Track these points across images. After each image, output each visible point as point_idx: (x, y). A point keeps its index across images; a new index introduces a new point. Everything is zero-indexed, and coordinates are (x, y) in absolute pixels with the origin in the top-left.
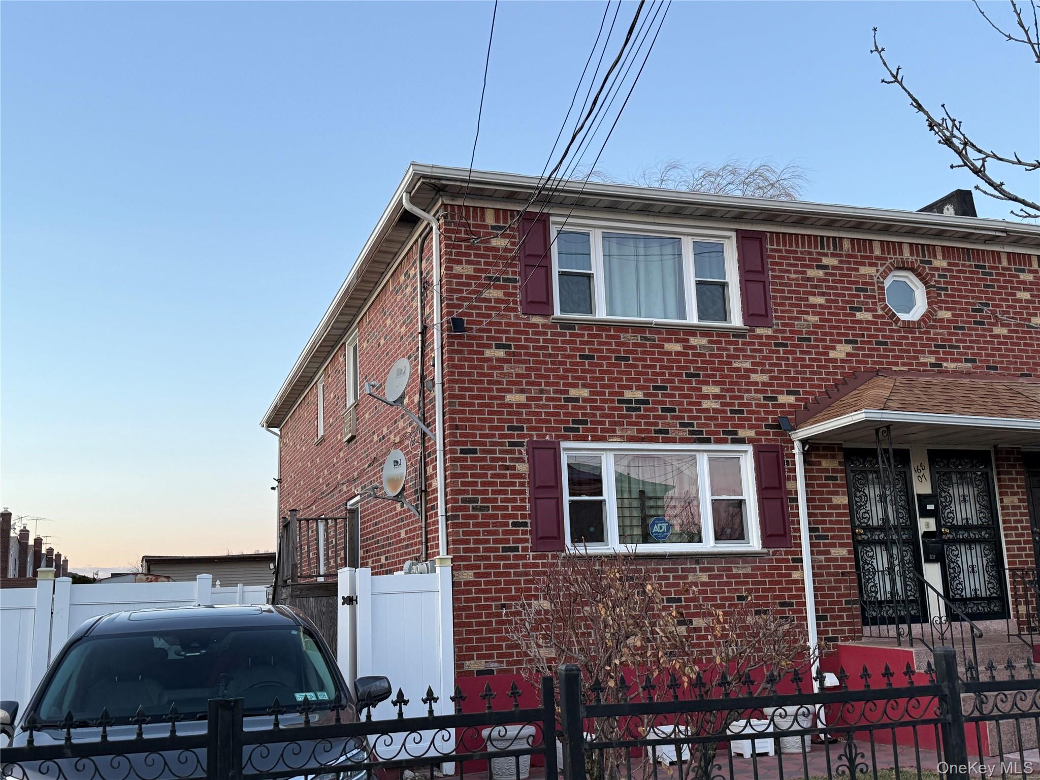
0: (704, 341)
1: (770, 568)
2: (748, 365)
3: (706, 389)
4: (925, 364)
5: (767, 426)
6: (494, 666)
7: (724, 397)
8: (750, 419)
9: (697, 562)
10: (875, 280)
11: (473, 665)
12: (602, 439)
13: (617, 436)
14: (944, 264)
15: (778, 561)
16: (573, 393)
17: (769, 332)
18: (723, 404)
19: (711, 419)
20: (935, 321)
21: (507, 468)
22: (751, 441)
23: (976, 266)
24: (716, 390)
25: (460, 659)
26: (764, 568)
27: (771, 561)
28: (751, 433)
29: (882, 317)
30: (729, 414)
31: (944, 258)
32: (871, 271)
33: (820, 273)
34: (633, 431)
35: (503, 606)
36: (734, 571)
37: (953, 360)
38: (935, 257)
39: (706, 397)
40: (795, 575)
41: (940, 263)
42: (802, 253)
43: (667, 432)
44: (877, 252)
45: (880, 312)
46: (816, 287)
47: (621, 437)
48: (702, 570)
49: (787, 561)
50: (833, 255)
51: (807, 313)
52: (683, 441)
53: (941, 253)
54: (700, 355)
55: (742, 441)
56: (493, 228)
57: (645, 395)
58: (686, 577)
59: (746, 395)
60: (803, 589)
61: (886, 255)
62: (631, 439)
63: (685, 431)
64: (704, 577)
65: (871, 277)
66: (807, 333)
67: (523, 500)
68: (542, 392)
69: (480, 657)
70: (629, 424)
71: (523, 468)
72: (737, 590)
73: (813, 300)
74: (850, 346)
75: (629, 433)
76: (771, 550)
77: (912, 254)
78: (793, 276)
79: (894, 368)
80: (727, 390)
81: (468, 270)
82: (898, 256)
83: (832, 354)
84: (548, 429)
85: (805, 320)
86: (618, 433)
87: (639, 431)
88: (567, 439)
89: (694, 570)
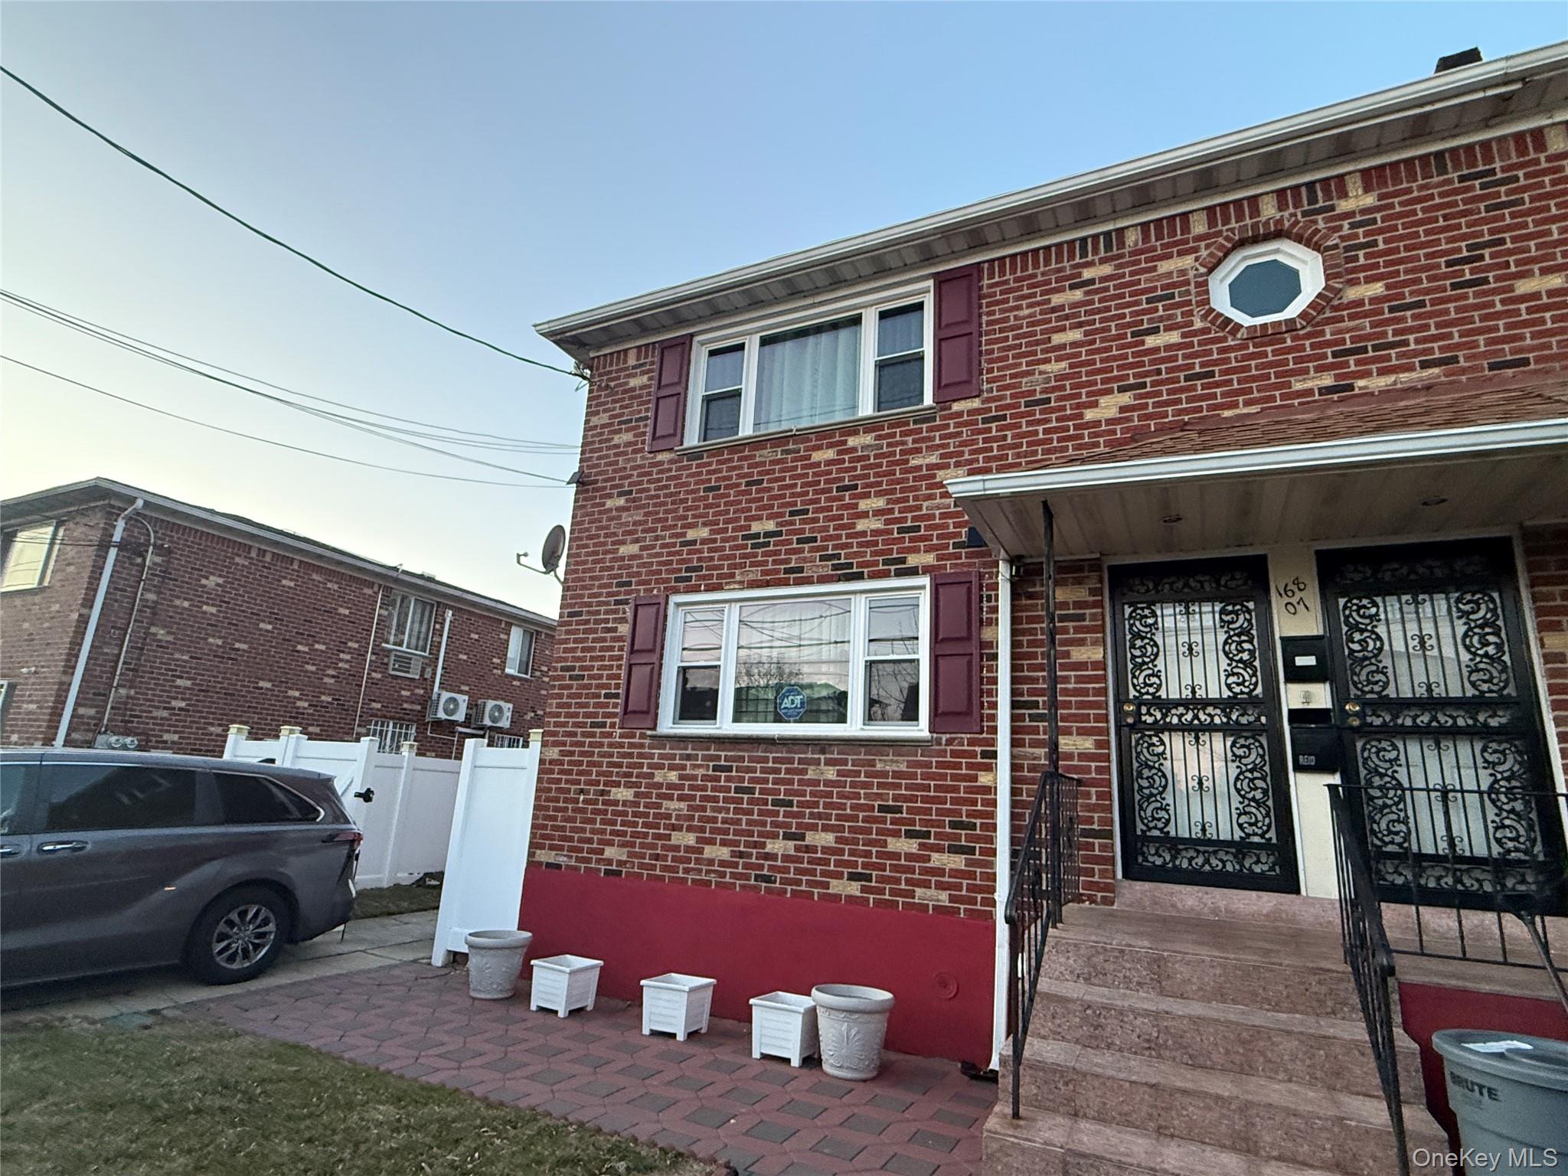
0: (868, 439)
1: (940, 765)
2: (934, 459)
3: (864, 505)
4: (1309, 392)
5: (956, 545)
6: (562, 860)
7: (891, 511)
8: (929, 538)
9: (823, 752)
10: (1192, 273)
11: (544, 856)
12: (718, 588)
13: (735, 582)
14: (1370, 200)
15: (954, 754)
16: (691, 534)
17: (976, 403)
18: (888, 522)
19: (868, 544)
20: (1335, 309)
21: (609, 630)
22: (927, 570)
23: (1462, 179)
24: (880, 503)
25: (534, 846)
26: (929, 765)
27: (943, 753)
28: (930, 559)
29: (1204, 331)
30: (896, 535)
31: (1367, 190)
32: (1188, 261)
33: (1078, 295)
34: (755, 574)
35: (582, 791)
36: (879, 766)
37: (1382, 372)
38: (1344, 194)
39: (865, 515)
40: (984, 779)
41: (1358, 199)
42: (1043, 274)
43: (801, 570)
44: (1199, 227)
45: (1198, 324)
46: (1067, 317)
47: (740, 582)
48: (829, 762)
49: (973, 755)
50: (1103, 261)
51: (1047, 361)
52: (823, 580)
53: (1359, 183)
54: (860, 459)
55: (913, 572)
56: (634, 367)
57: (778, 524)
58: (804, 772)
59: (925, 504)
60: (994, 803)
61: (1220, 227)
62: (754, 585)
63: (828, 566)
64: (831, 773)
65: (1183, 272)
66: (1044, 391)
67: (619, 667)
68: (657, 538)
69: (552, 848)
70: (752, 564)
71: (624, 629)
72: (879, 796)
73: (1057, 339)
74: (1128, 394)
75: (751, 577)
76: (944, 737)
77: (1282, 206)
78: (1026, 312)
79: (1227, 414)
80: (898, 501)
81: (604, 418)
82: (1248, 221)
83: (1090, 415)
84: (657, 582)
85: (1041, 373)
86: (738, 578)
87: (764, 573)
88: (676, 591)
89: (817, 762)
